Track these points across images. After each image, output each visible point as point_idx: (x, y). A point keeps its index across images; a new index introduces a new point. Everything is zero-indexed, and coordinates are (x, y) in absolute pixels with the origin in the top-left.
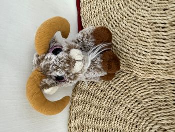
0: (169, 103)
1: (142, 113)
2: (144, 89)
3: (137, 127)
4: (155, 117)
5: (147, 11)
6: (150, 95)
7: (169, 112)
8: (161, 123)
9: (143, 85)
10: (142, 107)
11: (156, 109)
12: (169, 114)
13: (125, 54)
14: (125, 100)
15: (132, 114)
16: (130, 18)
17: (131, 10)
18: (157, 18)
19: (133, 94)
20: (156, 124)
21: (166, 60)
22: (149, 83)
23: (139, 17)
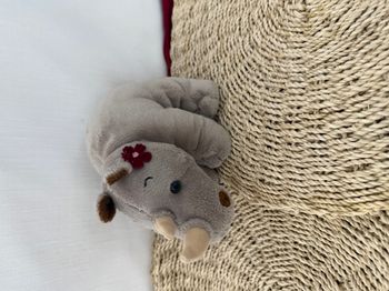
0: (288, 247)
1: (255, 258)
2: (259, 220)
3: (248, 279)
4: (270, 266)
5: (259, 87)
6: (266, 231)
7: (288, 261)
8: (277, 276)
9: (256, 213)
10: (256, 249)
11: (272, 254)
12: (287, 263)
14: (235, 233)
15: (243, 259)
16: (237, 96)
17: (239, 81)
18: (268, 105)
19: (245, 225)
20: (271, 278)
22: (264, 212)
23: (248, 96)
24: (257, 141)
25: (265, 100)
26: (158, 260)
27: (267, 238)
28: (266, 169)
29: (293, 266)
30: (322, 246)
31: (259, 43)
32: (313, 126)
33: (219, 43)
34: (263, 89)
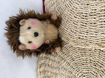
0: (88, 61)
1: (74, 66)
2: (76, 52)
3: (71, 73)
4: (80, 68)
6: (79, 56)
8: (83, 72)
9: (75, 50)
10: (75, 62)
11: (81, 64)
12: (87, 67)
14: (66, 57)
15: (69, 66)
16: (69, 8)
17: (70, 3)
18: (82, 10)
19: (71, 54)
20: (81, 72)
22: (79, 49)
23: (74, 8)
24: (78, 24)
25: (81, 8)
26: (39, 66)
27: (79, 58)
28: (81, 33)
29: (89, 68)
30: (102, 61)
32: (101, 16)
34: (80, 5)
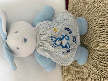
0: (105, 60)
1: (94, 64)
2: (96, 53)
4: (99, 66)
6: (98, 56)
7: (105, 64)
8: (101, 68)
9: (95, 51)
10: (94, 61)
11: (100, 62)
13: (87, 37)
15: (90, 64)
16: (90, 20)
17: (90, 16)
18: (100, 21)
19: (91, 55)
20: (100, 69)
21: (103, 41)
22: (97, 51)
23: (93, 20)
24: (97, 31)
25: (99, 20)
27: (98, 58)
28: (100, 38)
29: (107, 65)
31: (96, 6)
33: (83, 7)
34: (98, 18)
